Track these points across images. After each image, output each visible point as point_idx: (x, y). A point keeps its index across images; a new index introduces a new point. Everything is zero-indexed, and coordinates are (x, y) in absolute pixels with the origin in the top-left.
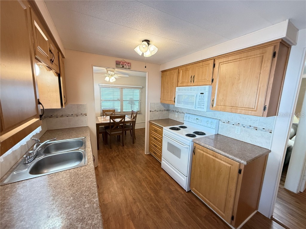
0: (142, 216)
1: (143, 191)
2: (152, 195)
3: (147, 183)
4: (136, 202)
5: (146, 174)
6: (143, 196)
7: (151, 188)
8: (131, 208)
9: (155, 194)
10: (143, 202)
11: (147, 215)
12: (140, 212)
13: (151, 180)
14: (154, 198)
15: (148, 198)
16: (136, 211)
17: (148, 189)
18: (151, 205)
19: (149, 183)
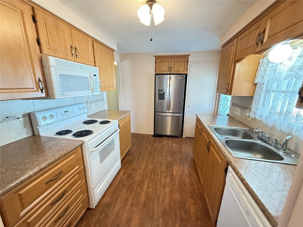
0: (166, 174)
1: (151, 190)
2: (146, 182)
3: (138, 197)
4: (164, 184)
5: (126, 212)
6: (154, 185)
7: (141, 189)
8: (170, 182)
9: (144, 181)
10: (159, 181)
11: (162, 172)
12: (166, 176)
13: (131, 198)
14: (148, 179)
15: (153, 181)
16: (168, 178)
17: (145, 189)
18: (154, 175)
19: (137, 196)
